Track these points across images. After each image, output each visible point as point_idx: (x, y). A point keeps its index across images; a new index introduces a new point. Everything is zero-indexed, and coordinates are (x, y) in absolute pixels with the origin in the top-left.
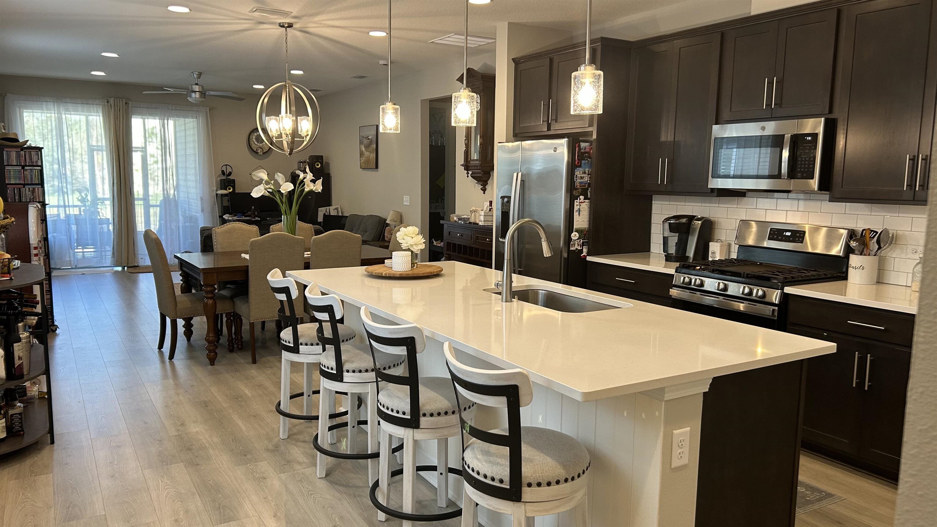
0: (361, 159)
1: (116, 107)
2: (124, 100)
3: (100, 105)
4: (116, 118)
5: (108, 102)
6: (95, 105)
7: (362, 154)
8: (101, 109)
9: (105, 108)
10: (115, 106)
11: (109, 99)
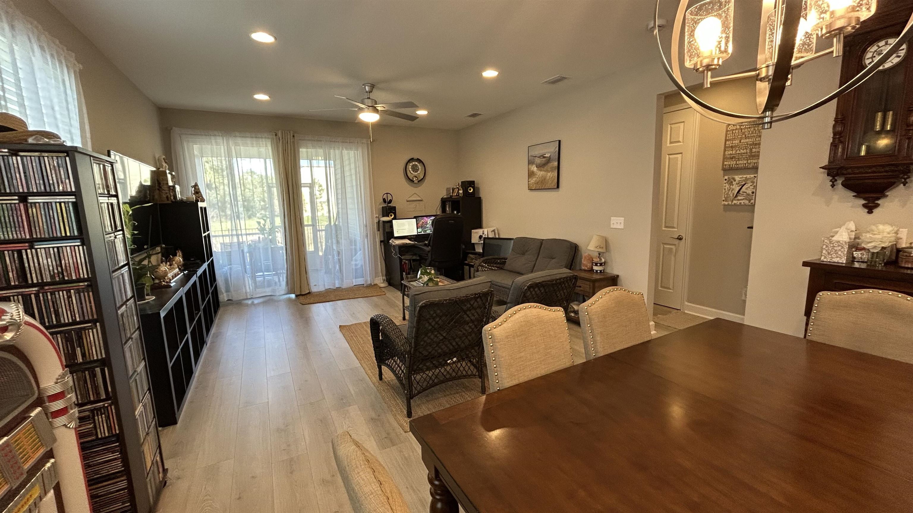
0: (530, 179)
1: (284, 139)
2: (292, 132)
3: (268, 138)
4: (285, 151)
5: (276, 135)
6: (263, 139)
7: (531, 174)
8: (270, 143)
9: (274, 141)
10: (282, 138)
11: (277, 132)
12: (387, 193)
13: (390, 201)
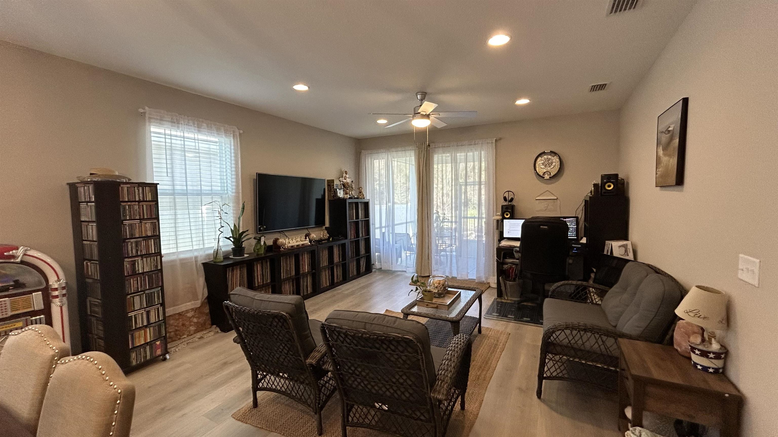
0: (658, 170)
1: (420, 149)
2: (427, 143)
4: (420, 158)
5: (417, 147)
7: (658, 161)
9: (416, 151)
12: (508, 191)
13: (512, 200)
